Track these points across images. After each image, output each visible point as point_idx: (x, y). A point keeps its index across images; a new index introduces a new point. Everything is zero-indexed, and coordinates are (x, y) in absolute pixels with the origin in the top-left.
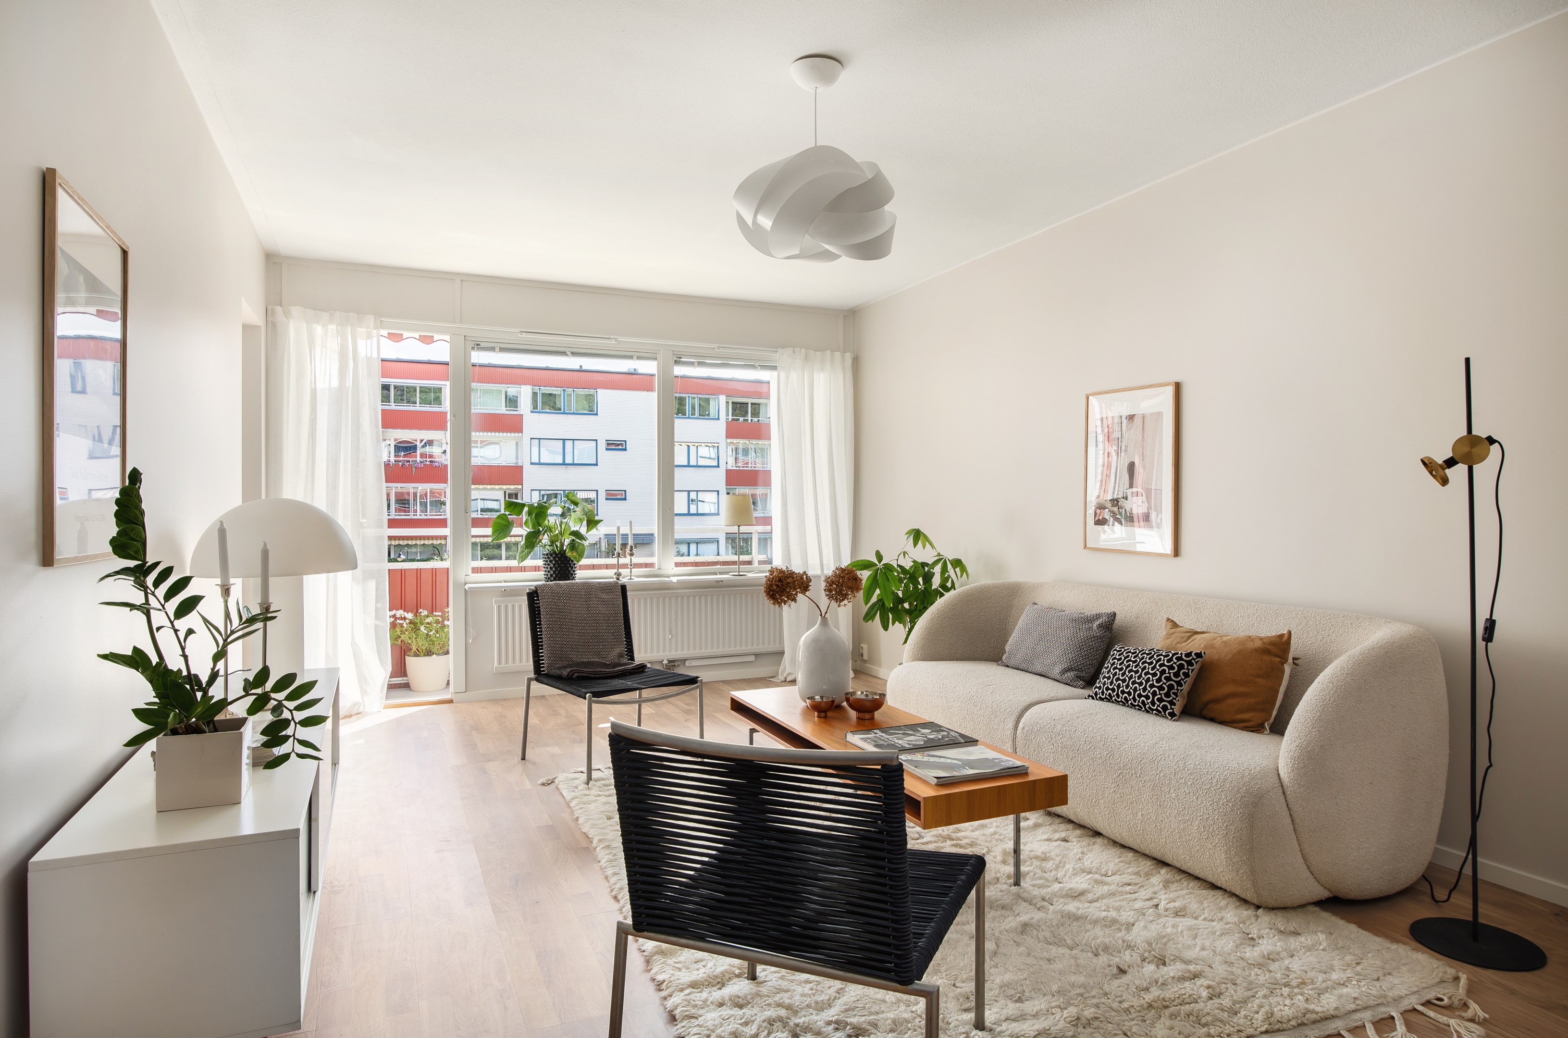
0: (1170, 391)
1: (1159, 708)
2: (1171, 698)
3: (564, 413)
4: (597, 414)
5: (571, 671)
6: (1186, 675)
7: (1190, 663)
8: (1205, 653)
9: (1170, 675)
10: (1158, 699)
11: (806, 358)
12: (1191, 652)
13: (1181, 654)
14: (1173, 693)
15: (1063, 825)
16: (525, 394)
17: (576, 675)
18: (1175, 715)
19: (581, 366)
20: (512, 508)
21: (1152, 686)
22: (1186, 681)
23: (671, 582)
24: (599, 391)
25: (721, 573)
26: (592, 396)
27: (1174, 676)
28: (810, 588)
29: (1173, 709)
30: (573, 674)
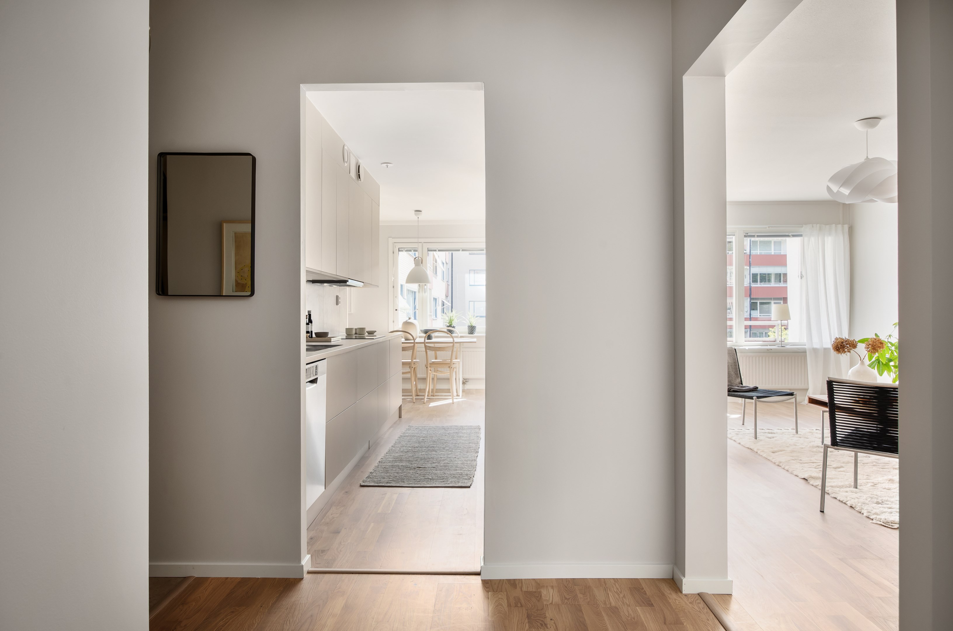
11: (820, 229)
23: (745, 349)
25: (770, 345)
28: (857, 347)
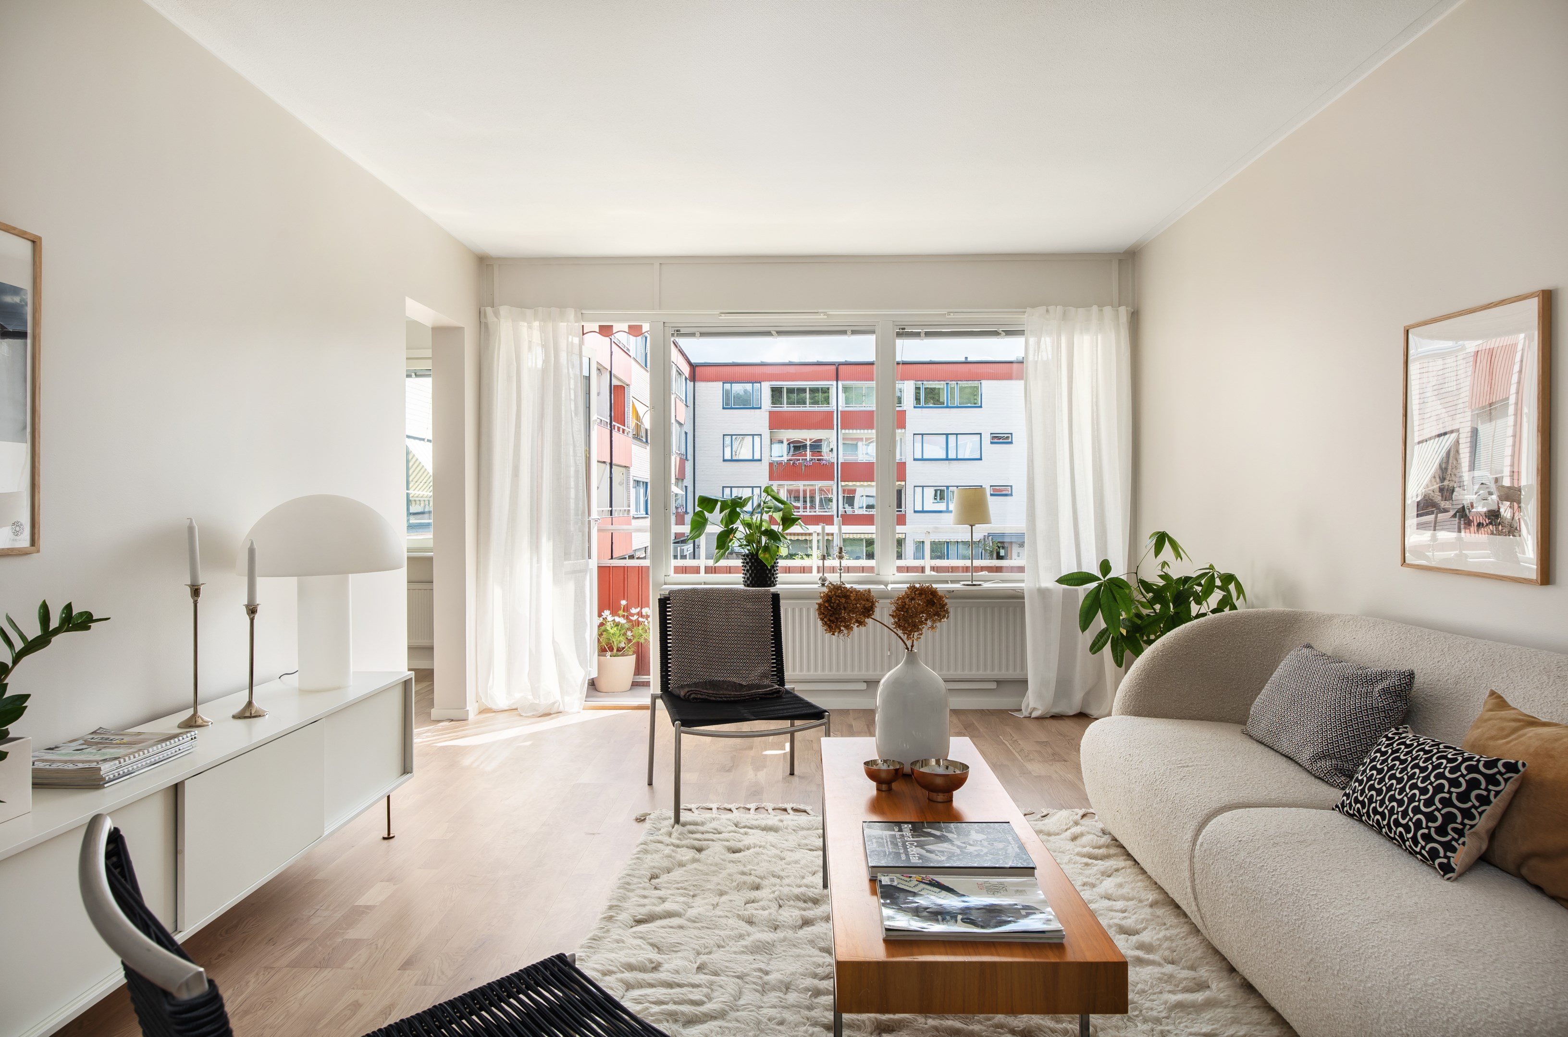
0: (1533, 306)
1: (1423, 852)
2: (1449, 838)
3: (947, 407)
4: (981, 407)
5: (688, 692)
6: (1484, 800)
7: (1492, 780)
8: (1524, 765)
9: (1450, 797)
10: (1423, 836)
11: (1065, 317)
12: (1498, 760)
13: (1478, 761)
14: (1454, 829)
15: (1256, 1011)
16: (907, 389)
17: (692, 696)
18: (1452, 870)
19: (966, 358)
20: (704, 505)
21: (1417, 810)
22: (1483, 811)
24: (983, 382)
25: (952, 582)
26: (977, 387)
27: (1458, 799)
29: (1448, 858)
30: (689, 695)
